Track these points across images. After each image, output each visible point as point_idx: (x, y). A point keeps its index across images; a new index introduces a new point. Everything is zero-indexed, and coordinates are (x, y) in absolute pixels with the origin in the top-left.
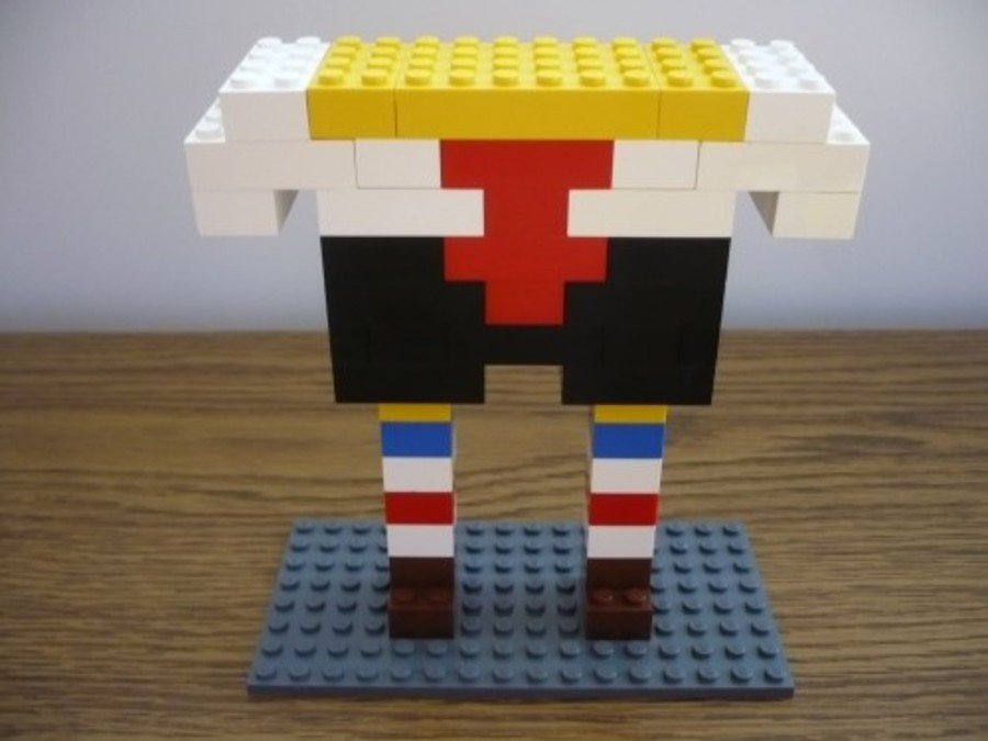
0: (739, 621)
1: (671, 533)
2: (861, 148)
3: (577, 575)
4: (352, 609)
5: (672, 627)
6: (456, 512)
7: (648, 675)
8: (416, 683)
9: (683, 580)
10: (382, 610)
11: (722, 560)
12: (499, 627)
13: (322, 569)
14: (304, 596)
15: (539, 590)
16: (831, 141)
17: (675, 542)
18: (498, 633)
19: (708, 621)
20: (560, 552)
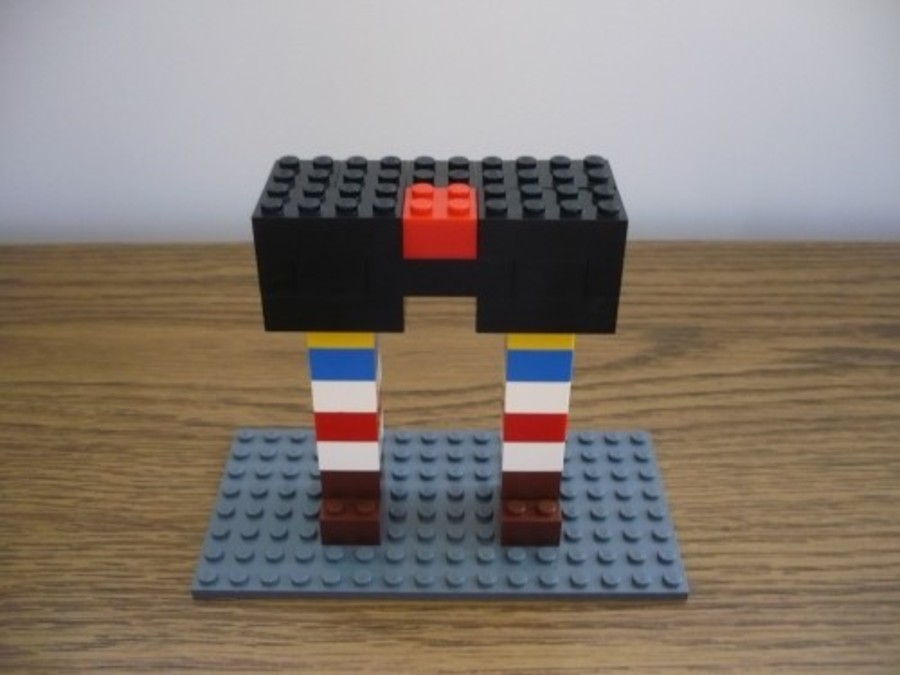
0: (640, 528)
1: (583, 442)
3: (495, 483)
4: (288, 516)
5: (580, 534)
6: (382, 432)
7: (556, 580)
8: (344, 588)
10: (315, 517)
11: (628, 469)
12: (423, 535)
13: (261, 477)
14: (245, 504)
15: (460, 498)
17: (587, 451)
18: (421, 540)
19: (612, 528)
20: (480, 460)
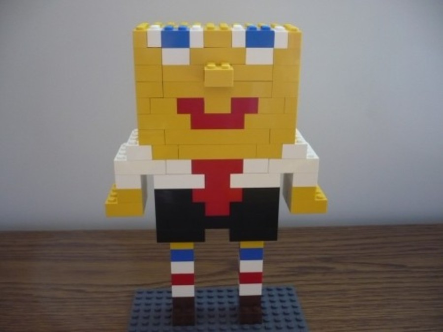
0: (292, 317)
1: (269, 290)
2: (316, 160)
3: (236, 304)
4: (159, 317)
5: (269, 320)
9: (273, 304)
10: (170, 317)
11: (286, 298)
13: (147, 305)
14: (142, 314)
15: (223, 309)
16: (307, 158)
17: (270, 293)
18: (209, 323)
19: (281, 317)
20: (230, 297)
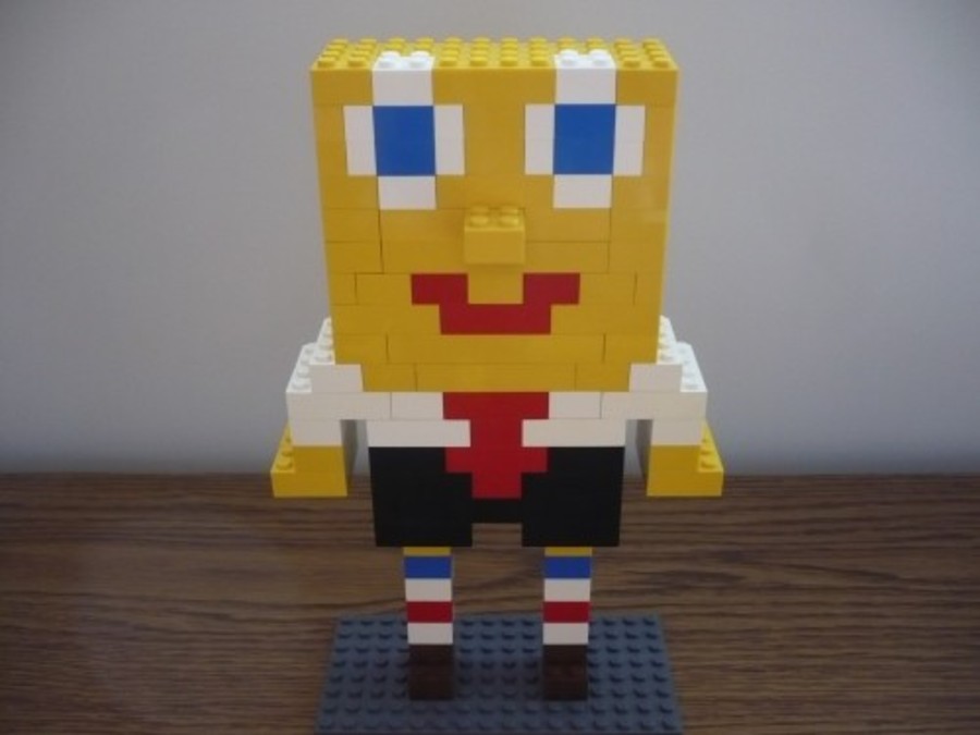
1: (607, 623)
5: (603, 692)
7: (584, 724)
9: (612, 657)
10: (404, 680)
11: (641, 643)
12: (484, 693)
13: (361, 651)
14: (349, 671)
17: (610, 630)
18: (482, 696)
20: (527, 637)
